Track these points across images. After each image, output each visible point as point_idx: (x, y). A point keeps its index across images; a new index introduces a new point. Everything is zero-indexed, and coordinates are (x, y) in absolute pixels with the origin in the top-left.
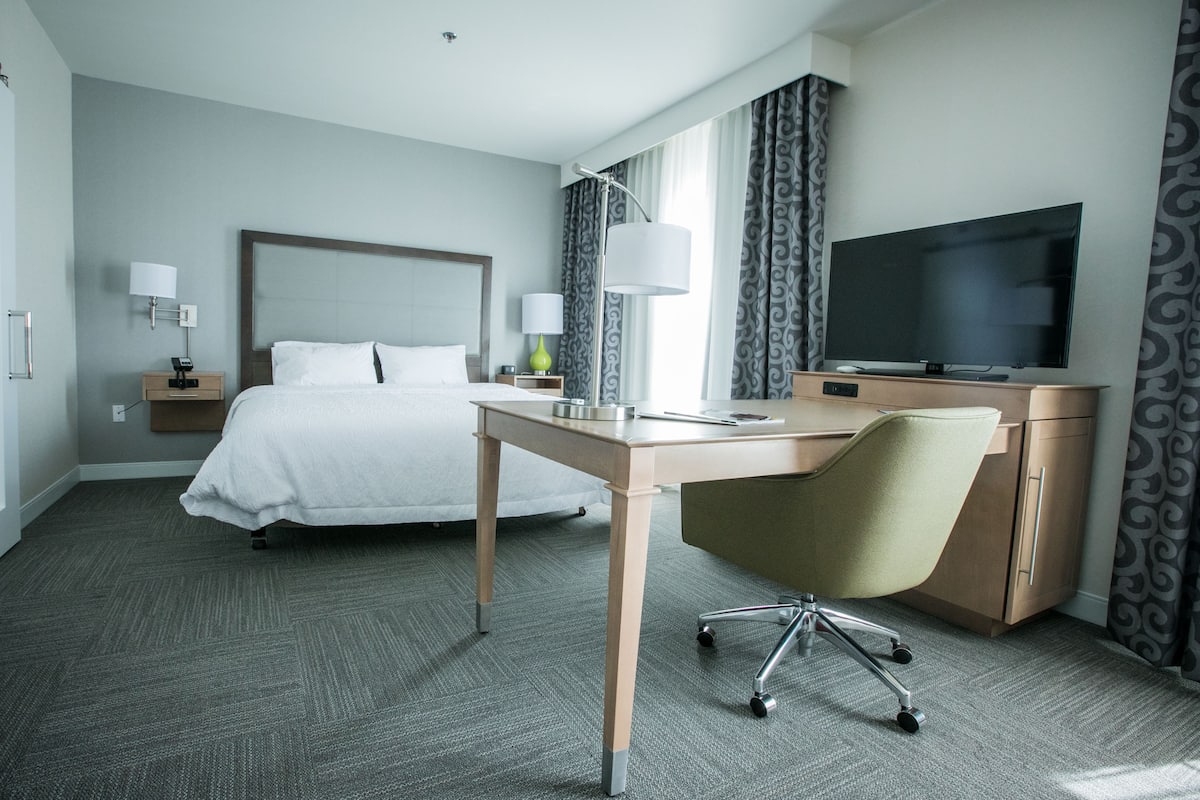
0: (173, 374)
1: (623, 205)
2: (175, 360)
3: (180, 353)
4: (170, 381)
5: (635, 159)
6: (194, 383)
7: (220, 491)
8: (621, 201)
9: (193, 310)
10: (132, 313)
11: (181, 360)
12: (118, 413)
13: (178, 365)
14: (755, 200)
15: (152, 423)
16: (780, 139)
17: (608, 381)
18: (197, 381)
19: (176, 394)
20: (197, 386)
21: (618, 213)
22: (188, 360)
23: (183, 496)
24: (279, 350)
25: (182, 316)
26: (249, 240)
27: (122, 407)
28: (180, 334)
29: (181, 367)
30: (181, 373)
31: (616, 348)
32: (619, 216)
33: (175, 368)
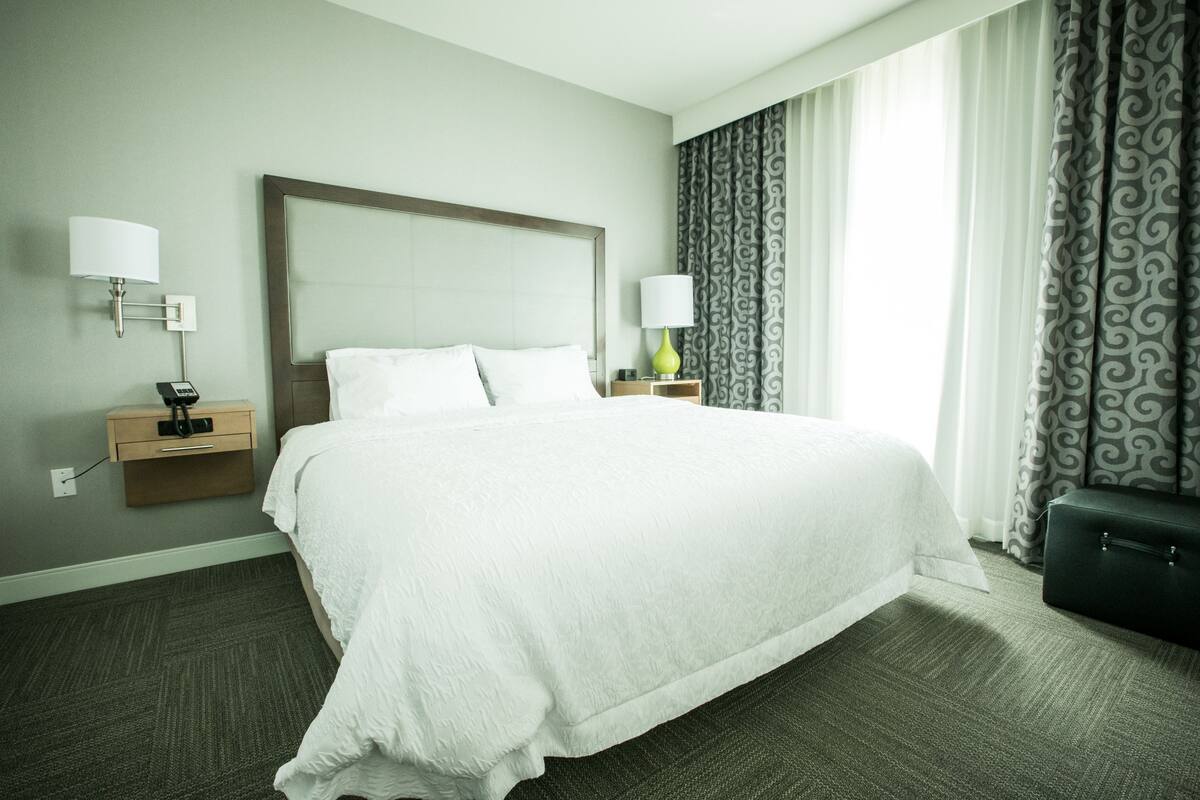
0: (166, 413)
1: (782, 159)
2: (164, 388)
3: (170, 375)
4: (161, 424)
5: (797, 101)
6: (204, 426)
7: (388, 743)
8: (779, 153)
9: (189, 305)
10: (76, 310)
11: (176, 387)
12: (63, 482)
13: (171, 397)
14: (1078, 127)
15: (128, 494)
16: (1131, 31)
17: (770, 385)
18: (210, 420)
19: (173, 446)
20: (211, 430)
21: (775, 169)
22: (187, 386)
23: (283, 773)
24: (337, 363)
25: (171, 313)
26: (275, 193)
27: (69, 472)
28: (168, 344)
29: (177, 399)
30: (179, 412)
31: (778, 342)
32: (778, 173)
33: (168, 402)
